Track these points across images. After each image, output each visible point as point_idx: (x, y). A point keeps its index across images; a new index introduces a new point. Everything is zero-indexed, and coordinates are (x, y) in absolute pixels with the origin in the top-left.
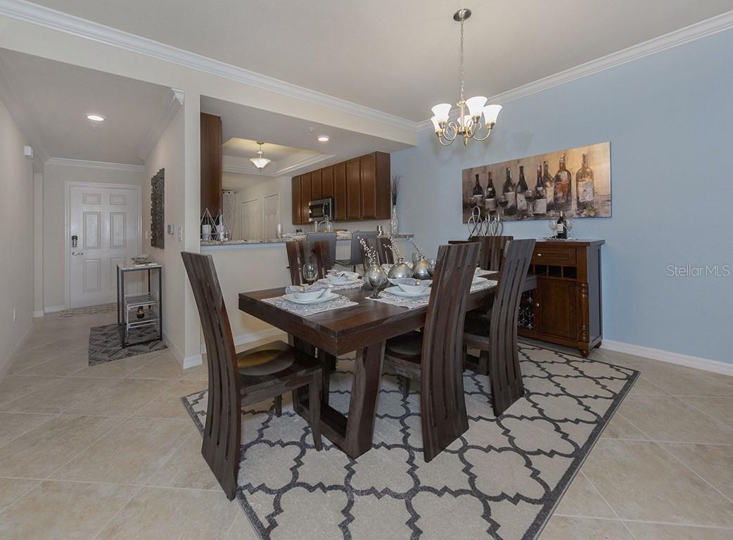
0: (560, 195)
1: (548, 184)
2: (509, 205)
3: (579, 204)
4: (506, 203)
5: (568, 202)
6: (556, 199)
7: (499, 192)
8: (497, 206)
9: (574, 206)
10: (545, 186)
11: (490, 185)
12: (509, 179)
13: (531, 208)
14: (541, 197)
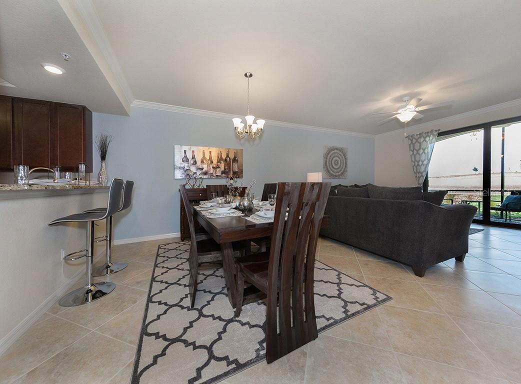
0: (227, 167)
1: (222, 162)
2: (204, 170)
3: (233, 172)
4: (202, 169)
5: (229, 171)
6: (225, 169)
7: (199, 163)
8: (197, 170)
9: (231, 173)
10: (221, 163)
11: (193, 158)
12: (204, 157)
13: (214, 173)
14: (219, 168)
